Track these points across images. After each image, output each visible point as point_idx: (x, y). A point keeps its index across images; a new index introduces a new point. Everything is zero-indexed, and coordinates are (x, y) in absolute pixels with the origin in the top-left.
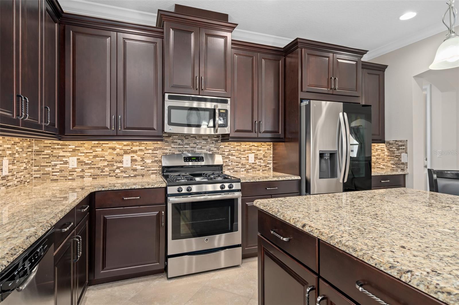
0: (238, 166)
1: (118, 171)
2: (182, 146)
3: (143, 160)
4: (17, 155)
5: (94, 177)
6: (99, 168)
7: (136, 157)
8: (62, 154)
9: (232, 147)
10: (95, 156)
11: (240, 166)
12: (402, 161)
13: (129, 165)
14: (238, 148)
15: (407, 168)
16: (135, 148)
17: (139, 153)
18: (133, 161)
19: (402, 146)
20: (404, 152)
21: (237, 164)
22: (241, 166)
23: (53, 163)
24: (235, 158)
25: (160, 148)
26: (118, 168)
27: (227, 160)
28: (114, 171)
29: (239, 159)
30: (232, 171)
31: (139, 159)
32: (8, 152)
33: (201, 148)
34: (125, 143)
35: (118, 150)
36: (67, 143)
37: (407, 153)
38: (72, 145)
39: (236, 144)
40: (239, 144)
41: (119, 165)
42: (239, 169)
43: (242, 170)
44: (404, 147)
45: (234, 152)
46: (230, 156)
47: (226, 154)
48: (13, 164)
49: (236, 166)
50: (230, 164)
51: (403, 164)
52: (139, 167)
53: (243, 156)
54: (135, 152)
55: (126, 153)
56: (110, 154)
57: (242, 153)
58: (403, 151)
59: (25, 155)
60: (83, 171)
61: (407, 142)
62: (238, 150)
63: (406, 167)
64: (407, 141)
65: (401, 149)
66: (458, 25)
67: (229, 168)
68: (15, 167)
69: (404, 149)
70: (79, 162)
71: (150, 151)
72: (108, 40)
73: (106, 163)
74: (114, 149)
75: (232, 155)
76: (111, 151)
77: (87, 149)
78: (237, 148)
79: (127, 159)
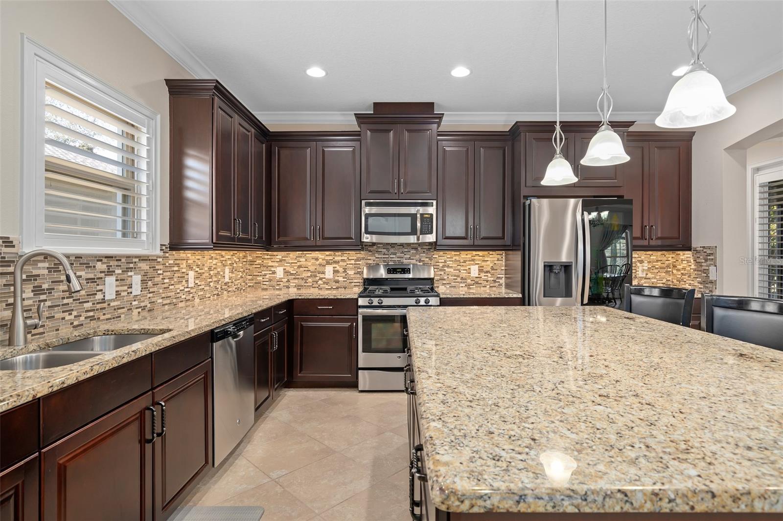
0: (456, 281)
1: (320, 282)
2: (387, 256)
3: (345, 271)
4: (235, 265)
5: (299, 287)
6: (302, 279)
7: (338, 268)
8: (270, 264)
9: (449, 256)
10: (300, 267)
11: (459, 280)
12: (711, 278)
13: (331, 276)
14: (457, 258)
15: (716, 288)
16: (337, 258)
17: (341, 263)
18: (336, 272)
19: (710, 256)
20: (712, 265)
21: (455, 278)
22: (461, 281)
23: (263, 272)
24: (452, 270)
25: (363, 259)
26: (321, 279)
27: (442, 273)
28: (317, 282)
29: (458, 271)
30: (448, 286)
31: (341, 270)
32: (229, 262)
33: (410, 259)
34: (327, 253)
35: (320, 260)
36: (275, 253)
37: (716, 266)
38: (280, 255)
39: (453, 253)
40: (458, 253)
41: (322, 276)
42: (458, 284)
43: (461, 285)
44: (713, 257)
45: (451, 262)
46: (445, 268)
47: (441, 265)
49: (454, 281)
50: (446, 278)
51: (711, 282)
52: (341, 279)
53: (462, 268)
54: (337, 262)
55: (328, 263)
56: (313, 265)
57: (462, 264)
58: (712, 263)
59: (241, 265)
60: (288, 281)
61: (716, 249)
62: (456, 261)
63: (714, 287)
64: (716, 247)
65: (710, 259)
66: (782, 69)
67: (445, 282)
68: (234, 275)
69: (712, 259)
70: (286, 272)
71: (353, 262)
72: (308, 150)
73: (309, 274)
74: (317, 259)
75: (448, 267)
76: (313, 261)
77: (292, 259)
78: (454, 258)
79: (329, 270)
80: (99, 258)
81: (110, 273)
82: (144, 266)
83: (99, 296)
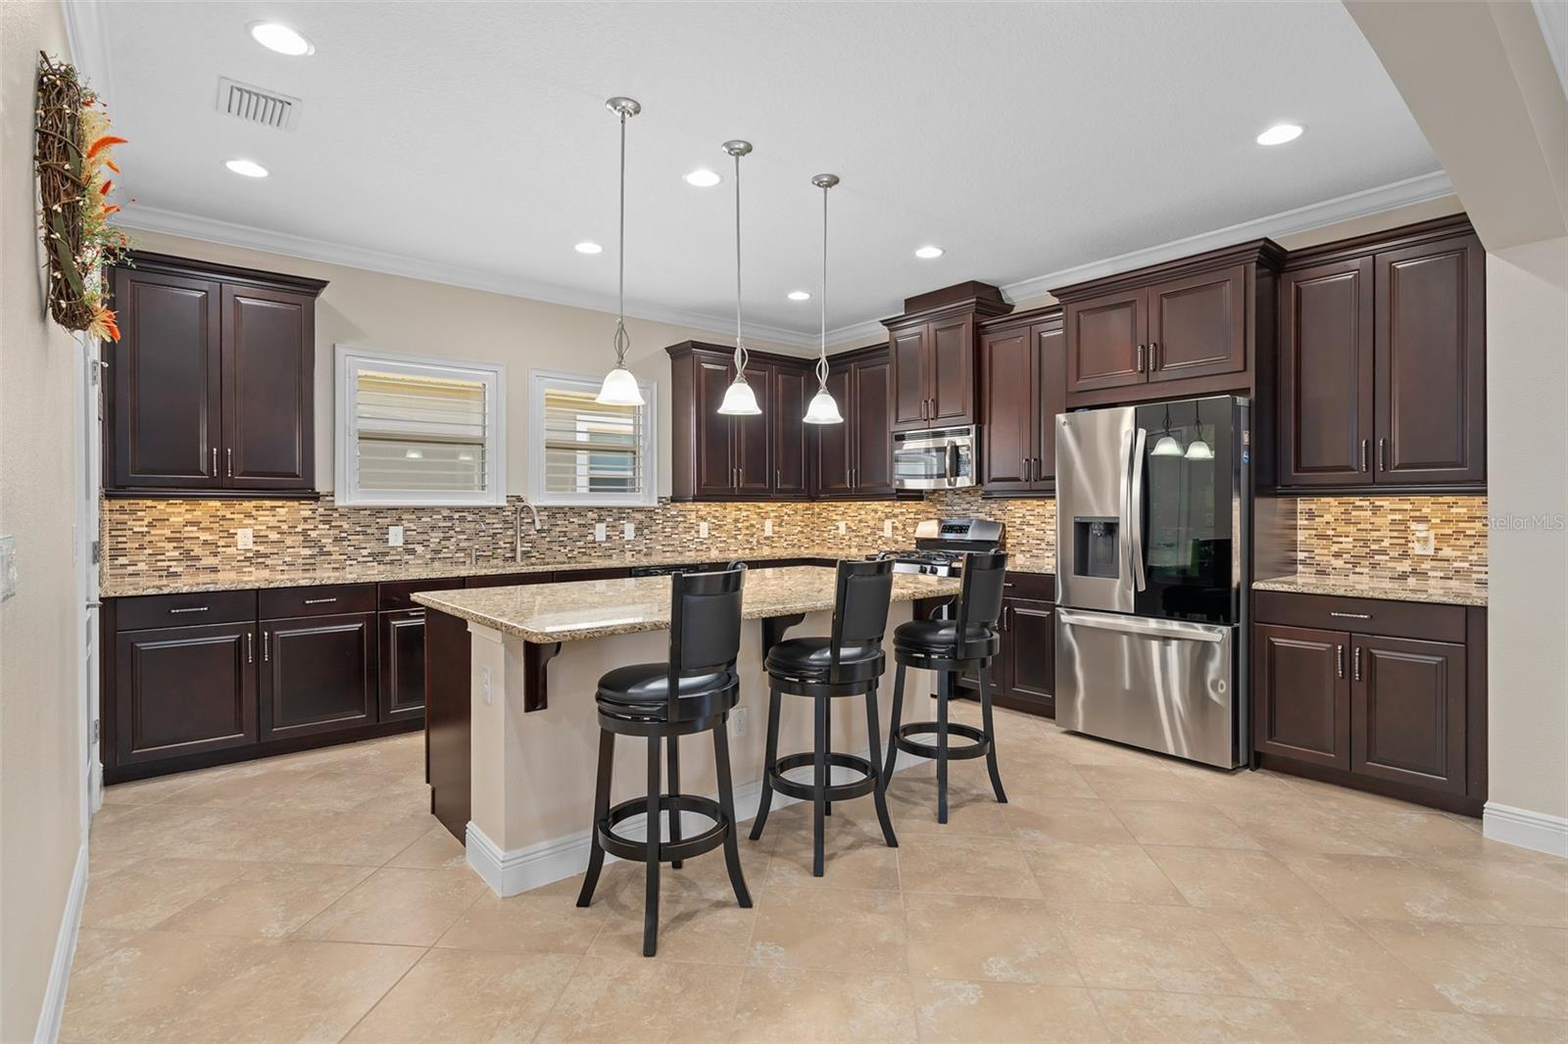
0: (1040, 547)
1: (880, 542)
2: (950, 508)
3: (904, 529)
4: (786, 517)
5: (860, 547)
6: (863, 536)
7: (897, 524)
8: (835, 517)
9: (1029, 508)
10: (860, 521)
11: (1043, 546)
13: (890, 535)
14: (1040, 510)
16: (897, 511)
17: (900, 517)
18: (895, 528)
21: (1038, 542)
22: (1046, 547)
23: (829, 528)
24: (1034, 530)
25: (923, 511)
26: (880, 538)
27: (1020, 534)
28: (876, 541)
29: (1042, 532)
30: (1028, 556)
31: (900, 526)
32: (772, 515)
33: (977, 511)
34: (886, 503)
35: (880, 513)
36: (839, 504)
38: (842, 506)
39: (1035, 502)
40: (1043, 503)
41: (881, 534)
42: (1041, 551)
43: (1047, 554)
45: (1032, 518)
46: (1024, 527)
47: (1018, 521)
48: (780, 525)
49: (1037, 547)
50: (1024, 541)
52: (900, 538)
53: (1048, 527)
54: (895, 516)
55: (887, 517)
56: (873, 518)
57: (1047, 520)
59: (799, 518)
60: (850, 539)
62: (1039, 515)
67: (1023, 549)
68: (784, 529)
70: (848, 528)
71: (912, 516)
72: (847, 375)
73: (869, 531)
74: (876, 511)
75: (1028, 524)
76: (873, 514)
77: (853, 511)
78: (1037, 510)
79: (888, 524)
80: (591, 509)
81: (601, 520)
82: (639, 516)
83: (590, 538)
